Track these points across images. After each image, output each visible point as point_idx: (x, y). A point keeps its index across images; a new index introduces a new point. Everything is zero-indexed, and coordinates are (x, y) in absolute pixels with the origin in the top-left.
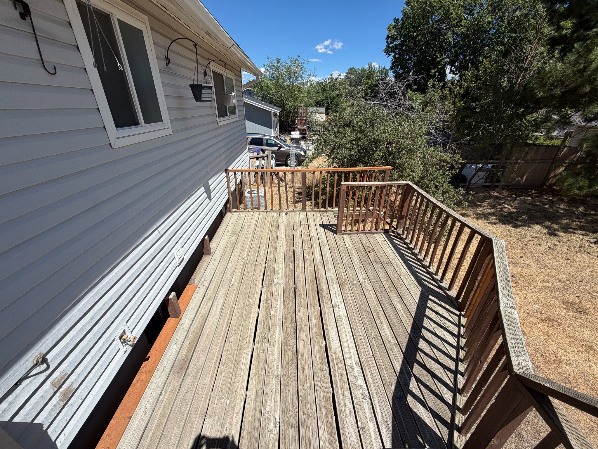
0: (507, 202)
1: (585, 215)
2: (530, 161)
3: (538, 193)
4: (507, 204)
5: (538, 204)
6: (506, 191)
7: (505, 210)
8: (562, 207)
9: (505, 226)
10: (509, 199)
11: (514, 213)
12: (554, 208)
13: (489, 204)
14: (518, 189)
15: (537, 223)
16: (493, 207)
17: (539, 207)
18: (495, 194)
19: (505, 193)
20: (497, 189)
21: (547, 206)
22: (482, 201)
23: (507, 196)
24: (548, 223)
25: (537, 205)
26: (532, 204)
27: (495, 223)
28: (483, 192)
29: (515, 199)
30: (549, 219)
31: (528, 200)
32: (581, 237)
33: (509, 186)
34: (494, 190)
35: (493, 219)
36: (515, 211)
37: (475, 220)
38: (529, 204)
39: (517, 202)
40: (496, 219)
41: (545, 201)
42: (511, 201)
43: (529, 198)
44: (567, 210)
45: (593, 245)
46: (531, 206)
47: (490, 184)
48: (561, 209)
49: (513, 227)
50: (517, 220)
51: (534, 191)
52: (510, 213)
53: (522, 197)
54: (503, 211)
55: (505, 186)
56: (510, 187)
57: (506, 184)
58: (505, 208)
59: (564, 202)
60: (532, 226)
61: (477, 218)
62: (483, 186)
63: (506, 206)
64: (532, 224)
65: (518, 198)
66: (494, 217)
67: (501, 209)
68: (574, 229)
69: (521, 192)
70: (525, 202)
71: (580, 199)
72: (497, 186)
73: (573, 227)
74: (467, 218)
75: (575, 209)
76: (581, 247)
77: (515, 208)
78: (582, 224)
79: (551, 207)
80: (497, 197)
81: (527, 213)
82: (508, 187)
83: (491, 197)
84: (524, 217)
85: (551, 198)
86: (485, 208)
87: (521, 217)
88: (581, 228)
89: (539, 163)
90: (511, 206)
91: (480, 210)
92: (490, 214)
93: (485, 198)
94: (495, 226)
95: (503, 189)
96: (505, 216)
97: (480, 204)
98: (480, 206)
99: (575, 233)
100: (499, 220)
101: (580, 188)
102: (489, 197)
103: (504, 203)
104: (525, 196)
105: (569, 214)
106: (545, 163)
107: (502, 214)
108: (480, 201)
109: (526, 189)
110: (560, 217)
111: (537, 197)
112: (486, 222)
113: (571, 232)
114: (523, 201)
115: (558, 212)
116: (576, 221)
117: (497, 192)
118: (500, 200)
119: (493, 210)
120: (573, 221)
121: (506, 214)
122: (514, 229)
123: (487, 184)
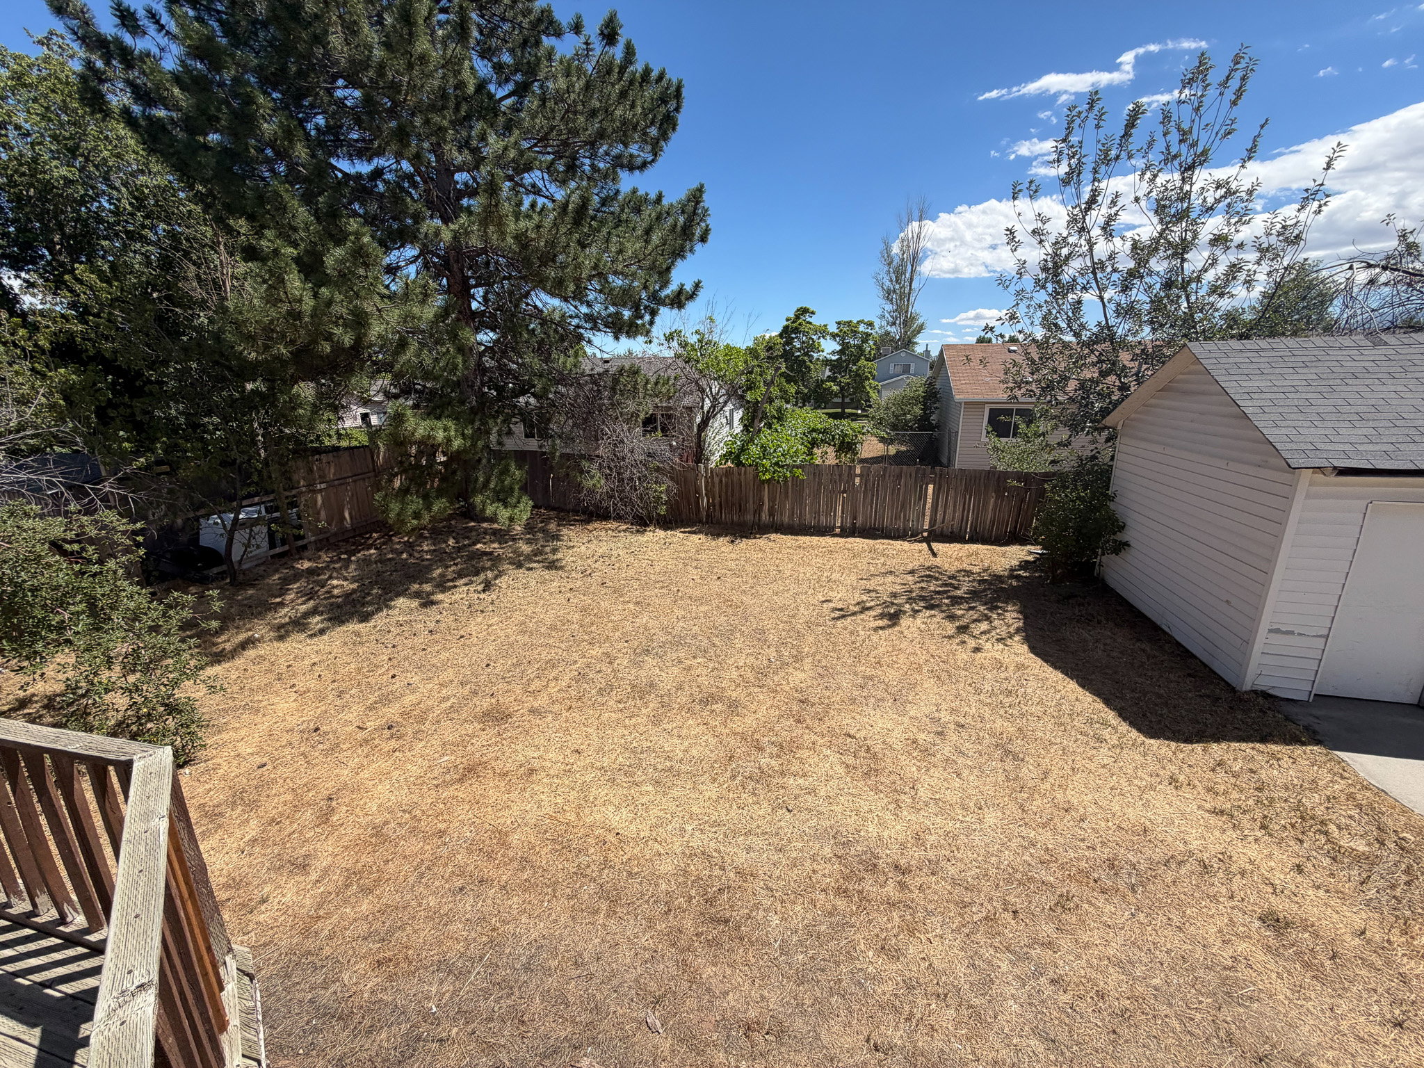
0: (335, 574)
1: (459, 549)
2: (336, 483)
3: (383, 537)
4: (337, 578)
5: (390, 556)
6: (326, 552)
7: (336, 592)
8: (426, 548)
9: (344, 628)
10: (337, 566)
11: (354, 591)
12: (417, 555)
13: (301, 593)
14: (346, 541)
15: (398, 595)
16: (311, 595)
17: (393, 563)
18: (307, 565)
19: (325, 557)
20: (307, 554)
21: (404, 556)
22: (283, 592)
23: (332, 562)
24: (416, 586)
25: (389, 559)
26: (381, 561)
27: (322, 632)
28: (276, 571)
29: (348, 561)
30: (413, 578)
31: (371, 555)
32: (466, 588)
33: (327, 539)
34: (301, 559)
35: (317, 623)
36: (355, 586)
37: (276, 644)
38: (376, 562)
39: (353, 567)
40: (322, 622)
41: (398, 547)
42: (341, 568)
43: (372, 551)
44: (435, 550)
45: (482, 596)
46: (379, 565)
47: (286, 548)
48: (427, 552)
49: (361, 621)
50: (363, 605)
51: (375, 535)
52: (347, 595)
53: (359, 552)
54: (333, 596)
55: (321, 541)
56: (332, 540)
57: (321, 537)
58: (334, 587)
59: (426, 538)
60: (393, 603)
61: (281, 638)
62: (272, 557)
63: (335, 582)
64: (392, 599)
65: (353, 558)
66: (318, 618)
67: (327, 592)
68: (452, 580)
69: (354, 544)
70: (367, 561)
71: (444, 527)
72: (304, 547)
73: (450, 577)
74: (255, 647)
75: (444, 546)
76: (470, 606)
77: (354, 580)
78: (459, 566)
79: (411, 555)
80: (311, 572)
81: (376, 583)
82: (327, 542)
83: (297, 576)
84: (375, 591)
85: (406, 539)
86: (293, 605)
87: (368, 594)
88: (460, 575)
89: (355, 481)
90: (345, 579)
91: (284, 615)
92: (307, 615)
93: (286, 581)
94: (325, 637)
95: (320, 550)
96: (339, 606)
97: (278, 600)
98: (282, 604)
99: (455, 587)
100: (330, 620)
101: (417, 515)
102: (295, 576)
103: (331, 578)
104: (363, 549)
105: (441, 557)
106: (364, 479)
107: (332, 605)
108: (277, 593)
109: (361, 535)
110: (429, 569)
111: (384, 543)
112: (302, 636)
113: (450, 588)
114: (364, 560)
115: (423, 560)
116: (451, 566)
117: (309, 560)
118: (319, 575)
119: (311, 604)
120: (447, 567)
121: (340, 600)
122: (364, 624)
123: (278, 550)
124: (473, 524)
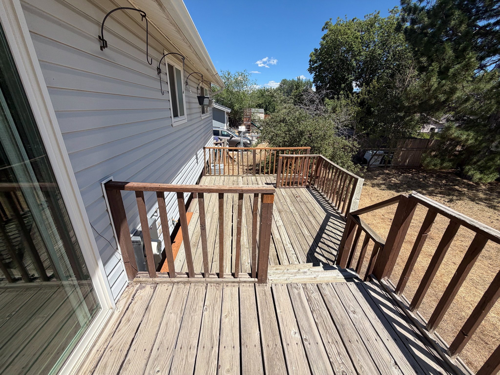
0: (394, 177)
1: (446, 185)
2: (410, 149)
3: (416, 172)
4: (394, 178)
5: (416, 178)
6: (395, 170)
7: (392, 182)
8: (431, 180)
9: (390, 191)
10: (396, 175)
11: (398, 183)
12: (426, 181)
13: (382, 178)
14: (403, 169)
16: (385, 180)
17: (416, 180)
18: (387, 172)
19: (394, 171)
20: (389, 169)
21: (421, 180)
22: (378, 176)
23: (395, 173)
24: (420, 190)
25: (415, 179)
26: (411, 178)
27: (384, 190)
28: (378, 170)
29: (401, 175)
30: (420, 187)
31: (409, 176)
32: (440, 198)
33: (397, 166)
34: (387, 169)
35: (383, 187)
36: (399, 182)
37: (371, 187)
38: (409, 178)
39: (401, 177)
40: (385, 187)
41: (420, 176)
42: (397, 176)
43: (410, 175)
44: (435, 182)
45: (447, 203)
46: (410, 179)
47: (384, 165)
48: (431, 181)
49: (396, 192)
50: (399, 188)
51: (414, 170)
52: (395, 184)
53: (405, 173)
54: (391, 182)
55: (395, 166)
56: (398, 167)
57: (396, 165)
58: (392, 180)
59: (434, 177)
61: (372, 187)
62: (379, 166)
63: (393, 179)
64: (409, 190)
65: (402, 175)
66: (384, 186)
67: (390, 181)
68: (436, 194)
69: (405, 170)
70: (407, 177)
71: (444, 176)
72: (389, 167)
73: (435, 192)
74: (366, 186)
75: (440, 182)
77: (399, 180)
78: (442, 190)
79: (424, 180)
80: (388, 174)
81: (406, 184)
82: (396, 167)
83: (383, 174)
84: (404, 186)
85: (425, 175)
86: (379, 180)
87: (402, 186)
88: (441, 193)
89: (416, 150)
90: (397, 179)
91: (375, 182)
92: (381, 184)
93: (380, 174)
94: (384, 191)
95: (393, 169)
96: (391, 185)
97: (376, 178)
98: (376, 179)
99: (436, 196)
100: (387, 188)
101: (435, 165)
102: (383, 173)
103: (393, 177)
104: (407, 173)
105: (436, 185)
106: (420, 150)
107: (389, 184)
108: (376, 176)
109: (409, 169)
110: (429, 187)
111: (416, 174)
112: (378, 189)
113: (433, 195)
114: (405, 176)
115: (428, 183)
116: (438, 189)
117: (389, 171)
118: (390, 175)
119: (384, 182)
120: (437, 189)
121: (392, 184)
122: (396, 193)
123: (381, 165)
124: (459, 178)
